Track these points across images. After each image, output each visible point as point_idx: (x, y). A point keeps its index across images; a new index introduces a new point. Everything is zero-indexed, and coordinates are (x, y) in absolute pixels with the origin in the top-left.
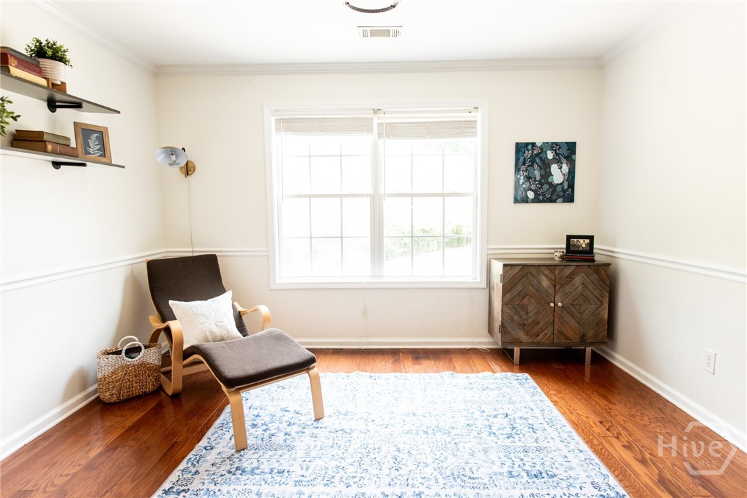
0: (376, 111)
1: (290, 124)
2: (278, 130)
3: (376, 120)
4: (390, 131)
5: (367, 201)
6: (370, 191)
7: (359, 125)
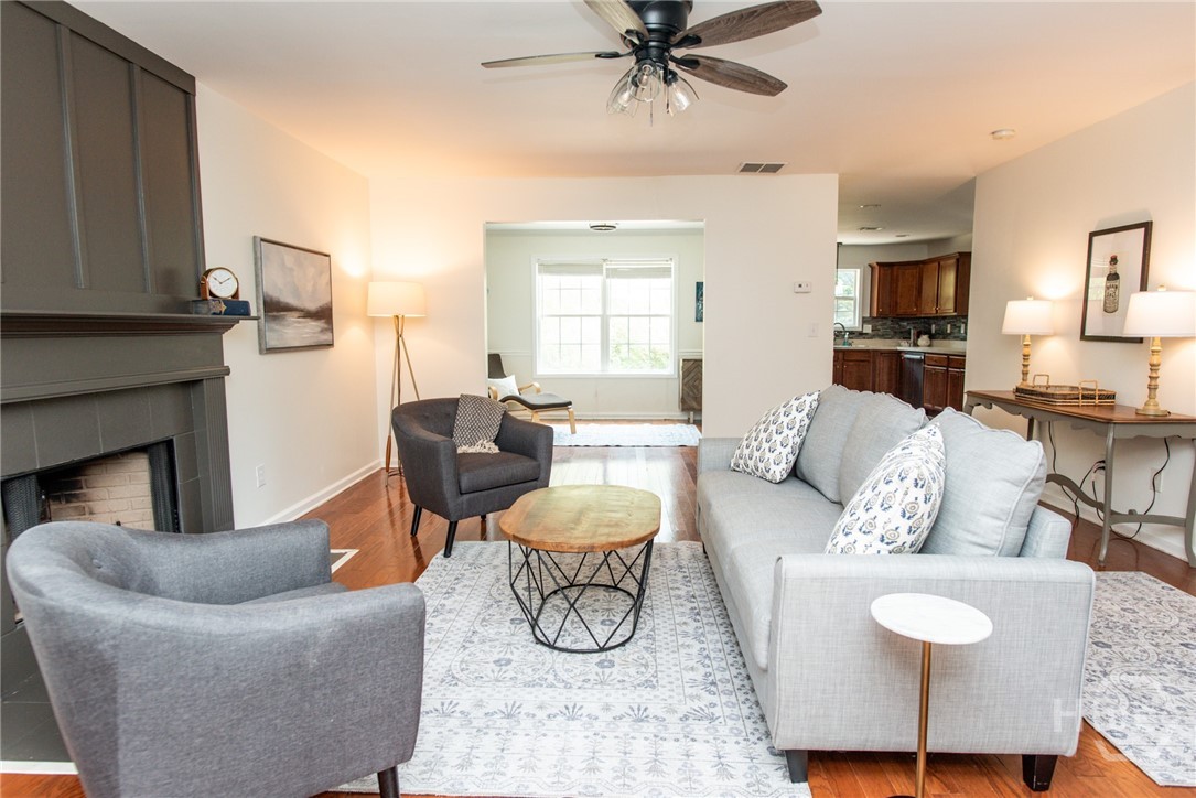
0: (605, 260)
1: (548, 268)
2: (540, 272)
4: (613, 273)
6: (601, 313)
7: (594, 269)
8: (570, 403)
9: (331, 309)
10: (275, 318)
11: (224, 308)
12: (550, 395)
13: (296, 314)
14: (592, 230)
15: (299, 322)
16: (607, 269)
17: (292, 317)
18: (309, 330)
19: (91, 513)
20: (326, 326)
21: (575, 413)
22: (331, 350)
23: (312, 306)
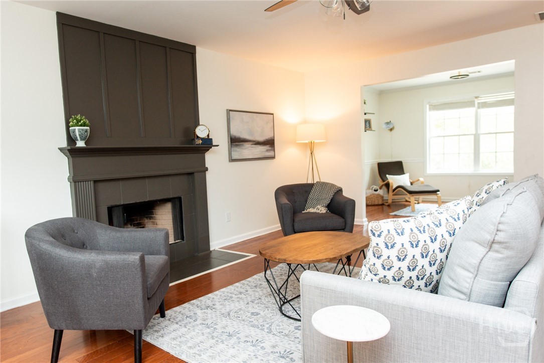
0: (476, 97)
1: (435, 107)
2: (430, 109)
3: (477, 101)
5: (472, 137)
8: (438, 191)
9: (273, 140)
10: (237, 145)
11: (201, 142)
12: (427, 186)
13: (251, 143)
14: (451, 80)
15: (252, 147)
16: (479, 103)
17: (247, 145)
18: (261, 150)
19: (156, 224)
20: (270, 148)
21: (442, 198)
22: (274, 160)
23: (261, 139)
